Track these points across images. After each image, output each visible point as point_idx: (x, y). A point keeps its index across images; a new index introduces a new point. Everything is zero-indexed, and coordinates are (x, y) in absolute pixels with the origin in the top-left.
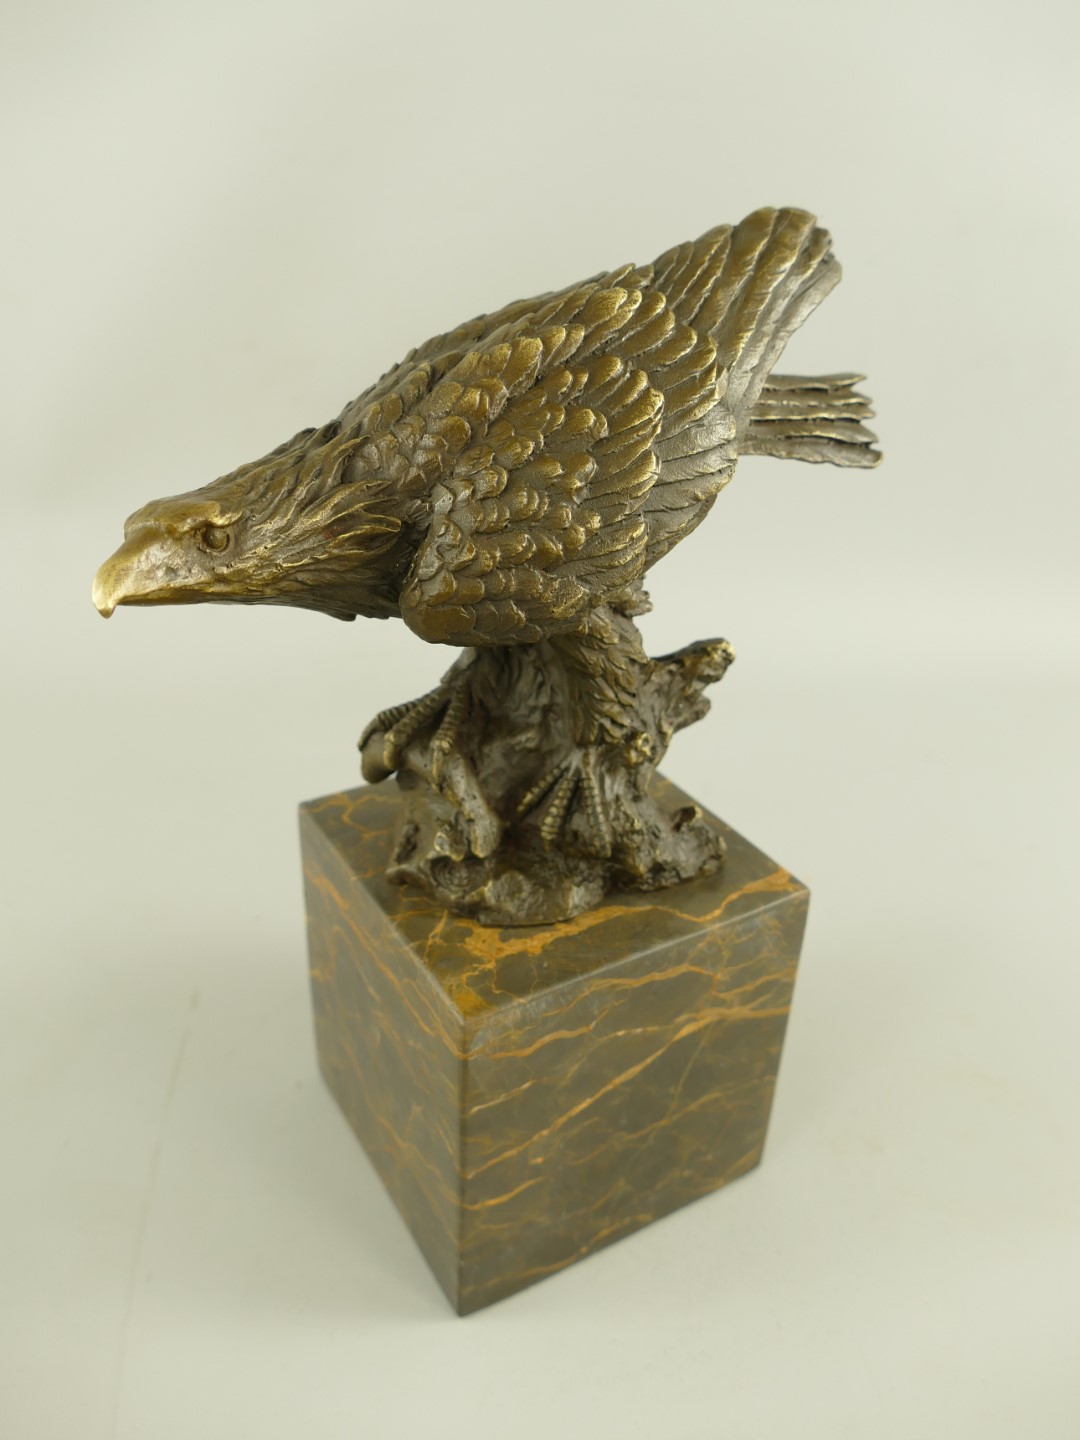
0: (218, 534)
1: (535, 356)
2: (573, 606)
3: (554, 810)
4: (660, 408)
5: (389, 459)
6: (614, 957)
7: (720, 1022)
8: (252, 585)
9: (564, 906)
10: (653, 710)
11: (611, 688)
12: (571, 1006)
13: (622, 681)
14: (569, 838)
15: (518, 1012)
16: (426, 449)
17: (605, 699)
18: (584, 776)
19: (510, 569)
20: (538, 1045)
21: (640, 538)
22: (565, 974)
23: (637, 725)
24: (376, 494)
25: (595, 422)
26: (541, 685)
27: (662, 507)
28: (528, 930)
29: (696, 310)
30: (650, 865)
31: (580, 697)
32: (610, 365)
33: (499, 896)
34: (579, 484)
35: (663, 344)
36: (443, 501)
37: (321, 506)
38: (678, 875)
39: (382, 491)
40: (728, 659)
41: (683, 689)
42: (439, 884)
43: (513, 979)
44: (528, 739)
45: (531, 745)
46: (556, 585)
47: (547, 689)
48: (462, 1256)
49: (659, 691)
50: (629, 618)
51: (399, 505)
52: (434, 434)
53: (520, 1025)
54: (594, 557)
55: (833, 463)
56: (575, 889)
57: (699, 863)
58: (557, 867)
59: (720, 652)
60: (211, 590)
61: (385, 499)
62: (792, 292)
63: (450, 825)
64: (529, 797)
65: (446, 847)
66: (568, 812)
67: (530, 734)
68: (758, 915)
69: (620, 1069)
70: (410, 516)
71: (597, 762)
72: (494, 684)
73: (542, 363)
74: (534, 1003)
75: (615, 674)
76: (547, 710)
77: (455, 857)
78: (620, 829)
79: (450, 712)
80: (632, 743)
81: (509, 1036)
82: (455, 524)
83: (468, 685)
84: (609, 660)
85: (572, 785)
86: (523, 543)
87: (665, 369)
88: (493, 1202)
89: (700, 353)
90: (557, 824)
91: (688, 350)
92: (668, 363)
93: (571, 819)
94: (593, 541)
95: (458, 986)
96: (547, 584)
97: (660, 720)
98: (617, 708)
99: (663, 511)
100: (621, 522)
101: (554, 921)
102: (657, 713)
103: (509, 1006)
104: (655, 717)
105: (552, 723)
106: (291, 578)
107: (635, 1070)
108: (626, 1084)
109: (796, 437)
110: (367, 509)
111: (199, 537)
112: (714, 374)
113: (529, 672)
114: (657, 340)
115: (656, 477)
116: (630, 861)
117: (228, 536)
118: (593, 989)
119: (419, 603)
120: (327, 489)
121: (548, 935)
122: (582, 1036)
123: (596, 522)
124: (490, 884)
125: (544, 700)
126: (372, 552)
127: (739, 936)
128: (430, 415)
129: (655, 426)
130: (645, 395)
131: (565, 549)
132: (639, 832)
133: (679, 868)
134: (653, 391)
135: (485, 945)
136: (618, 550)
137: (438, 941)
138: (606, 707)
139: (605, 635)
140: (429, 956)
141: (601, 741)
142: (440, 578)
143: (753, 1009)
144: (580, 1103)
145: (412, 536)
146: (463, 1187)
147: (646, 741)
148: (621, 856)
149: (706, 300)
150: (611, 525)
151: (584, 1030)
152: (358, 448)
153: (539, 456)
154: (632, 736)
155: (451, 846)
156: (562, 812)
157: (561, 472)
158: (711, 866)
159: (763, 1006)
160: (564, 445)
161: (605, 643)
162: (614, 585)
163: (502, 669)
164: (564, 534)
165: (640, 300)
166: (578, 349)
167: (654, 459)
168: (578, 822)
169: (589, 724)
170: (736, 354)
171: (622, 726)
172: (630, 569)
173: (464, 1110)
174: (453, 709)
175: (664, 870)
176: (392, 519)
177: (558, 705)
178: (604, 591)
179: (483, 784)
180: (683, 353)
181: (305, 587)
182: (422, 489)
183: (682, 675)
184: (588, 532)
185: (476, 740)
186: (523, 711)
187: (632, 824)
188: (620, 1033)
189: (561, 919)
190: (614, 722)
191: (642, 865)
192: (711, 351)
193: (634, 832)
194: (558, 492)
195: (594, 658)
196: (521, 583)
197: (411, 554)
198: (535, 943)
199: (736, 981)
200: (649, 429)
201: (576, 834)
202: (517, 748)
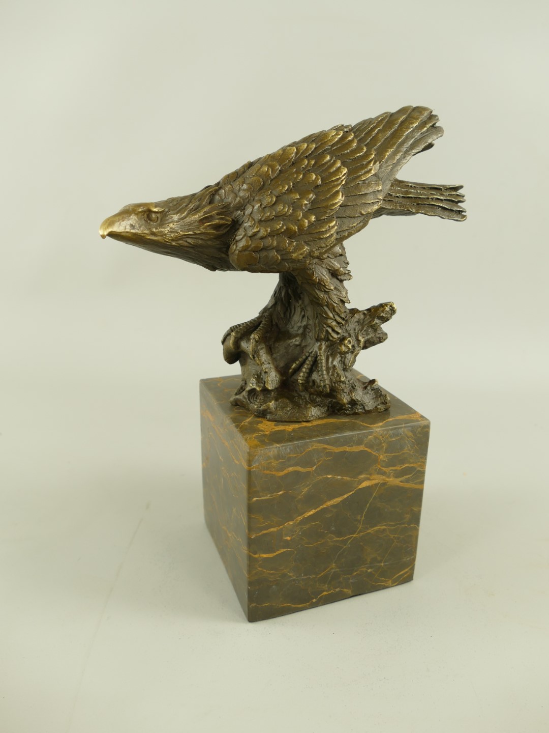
0: (154, 216)
1: (293, 153)
2: (301, 254)
3: (304, 370)
4: (345, 174)
5: (228, 194)
6: (326, 435)
7: (384, 484)
8: (166, 238)
9: (307, 415)
10: (355, 330)
11: (332, 313)
12: (303, 454)
13: (337, 310)
14: (311, 384)
15: (276, 450)
16: (244, 190)
17: (328, 318)
18: (319, 354)
19: (274, 236)
20: (286, 471)
21: (333, 227)
22: (301, 438)
23: (346, 334)
24: (222, 208)
25: (315, 178)
26: (304, 316)
27: (345, 216)
28: (288, 423)
29: (368, 141)
30: (349, 400)
31: (317, 317)
32: (325, 157)
33: (277, 408)
34: (306, 202)
35: (350, 151)
36: (248, 211)
37: (199, 211)
38: (364, 408)
39: (225, 207)
40: (393, 311)
41: (370, 322)
42: (251, 402)
43: (276, 438)
44: (296, 341)
45: (297, 343)
46: (294, 244)
47: (306, 319)
48: (250, 584)
49: (358, 322)
50: (341, 281)
51: (232, 212)
52: (247, 184)
53: (277, 457)
54: (312, 233)
55: (440, 217)
56: (313, 408)
57: (375, 405)
58: (306, 399)
59: (389, 306)
60: (148, 237)
61: (226, 210)
62: (416, 137)
63: (257, 375)
64: (294, 366)
65: (255, 385)
66: (311, 371)
67: (298, 338)
68: (401, 428)
69: (331, 498)
70: (235, 218)
71: (325, 349)
72: (282, 315)
73: (296, 157)
74: (284, 448)
75: (333, 305)
76: (306, 327)
77: (258, 389)
78: (334, 380)
79: (261, 325)
80: (343, 342)
81: (271, 463)
82: (252, 218)
83: (271, 316)
84: (330, 298)
85: (313, 359)
86: (279, 225)
87: (350, 161)
88: (265, 556)
89: (367, 155)
90: (305, 376)
91: (361, 154)
92: (351, 158)
93: (312, 375)
94: (311, 227)
95: (250, 438)
96: (290, 243)
97: (358, 334)
98: (334, 323)
99: (345, 217)
100: (324, 219)
101: (301, 420)
102: (356, 331)
103: (271, 447)
104: (355, 333)
105: (307, 333)
106: (184, 240)
107: (339, 499)
108: (333, 506)
109: (422, 204)
110: (218, 214)
111: (146, 215)
112: (372, 163)
113: (298, 310)
114: (348, 149)
115: (342, 202)
116: (339, 396)
117: (158, 217)
118: (314, 447)
119: (235, 250)
120: (202, 205)
121: (297, 425)
122: (309, 473)
123: (313, 218)
124: (273, 402)
125: (304, 323)
126: (219, 233)
127: (391, 437)
128: (247, 177)
129: (342, 181)
130: (339, 169)
131: (298, 229)
132: (343, 382)
133: (364, 405)
134: (342, 167)
135: (267, 427)
136: (322, 231)
137: (246, 424)
138: (330, 321)
139: (326, 284)
140: (241, 428)
141: (327, 339)
142: (244, 240)
143: (401, 482)
144: (309, 511)
145: (235, 225)
146: (250, 543)
147: (350, 342)
148: (335, 394)
149: (373, 137)
150: (320, 220)
151: (310, 469)
152: (217, 191)
153: (289, 191)
154: (343, 339)
155: (256, 384)
156: (307, 371)
157: (298, 197)
158: (382, 407)
159: (407, 481)
160: (301, 188)
161: (327, 288)
162: (321, 247)
163: (287, 310)
164: (298, 222)
165: (342, 134)
166: (312, 152)
167: (341, 194)
168: (315, 376)
169: (321, 330)
170: (384, 157)
171: (338, 333)
172: (329, 241)
173: (249, 499)
174: (263, 324)
175: (357, 404)
176: (228, 218)
177: (310, 325)
178: (316, 250)
179: (274, 360)
180: (358, 155)
181: (190, 245)
182: (241, 207)
183: (370, 315)
184: (309, 222)
185: (273, 340)
186: (296, 328)
187: (340, 378)
188: (329, 476)
189: (305, 420)
190: (333, 330)
191: (345, 399)
192: (372, 154)
193: (341, 382)
194: (296, 206)
195: (322, 295)
196: (278, 243)
197: (235, 232)
198: (290, 427)
199: (391, 463)
200: (340, 181)
201: (314, 382)
202: (291, 345)
